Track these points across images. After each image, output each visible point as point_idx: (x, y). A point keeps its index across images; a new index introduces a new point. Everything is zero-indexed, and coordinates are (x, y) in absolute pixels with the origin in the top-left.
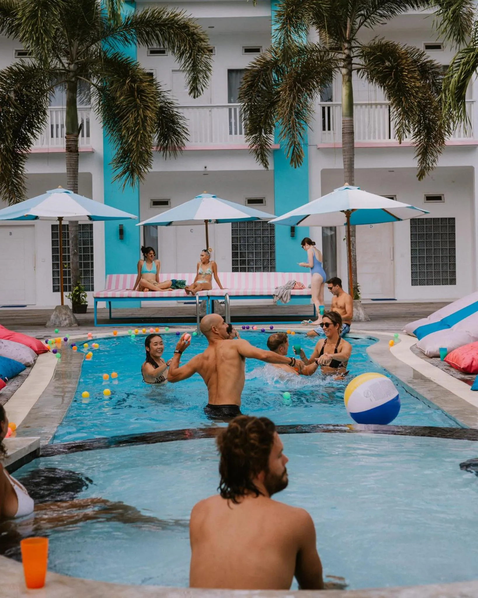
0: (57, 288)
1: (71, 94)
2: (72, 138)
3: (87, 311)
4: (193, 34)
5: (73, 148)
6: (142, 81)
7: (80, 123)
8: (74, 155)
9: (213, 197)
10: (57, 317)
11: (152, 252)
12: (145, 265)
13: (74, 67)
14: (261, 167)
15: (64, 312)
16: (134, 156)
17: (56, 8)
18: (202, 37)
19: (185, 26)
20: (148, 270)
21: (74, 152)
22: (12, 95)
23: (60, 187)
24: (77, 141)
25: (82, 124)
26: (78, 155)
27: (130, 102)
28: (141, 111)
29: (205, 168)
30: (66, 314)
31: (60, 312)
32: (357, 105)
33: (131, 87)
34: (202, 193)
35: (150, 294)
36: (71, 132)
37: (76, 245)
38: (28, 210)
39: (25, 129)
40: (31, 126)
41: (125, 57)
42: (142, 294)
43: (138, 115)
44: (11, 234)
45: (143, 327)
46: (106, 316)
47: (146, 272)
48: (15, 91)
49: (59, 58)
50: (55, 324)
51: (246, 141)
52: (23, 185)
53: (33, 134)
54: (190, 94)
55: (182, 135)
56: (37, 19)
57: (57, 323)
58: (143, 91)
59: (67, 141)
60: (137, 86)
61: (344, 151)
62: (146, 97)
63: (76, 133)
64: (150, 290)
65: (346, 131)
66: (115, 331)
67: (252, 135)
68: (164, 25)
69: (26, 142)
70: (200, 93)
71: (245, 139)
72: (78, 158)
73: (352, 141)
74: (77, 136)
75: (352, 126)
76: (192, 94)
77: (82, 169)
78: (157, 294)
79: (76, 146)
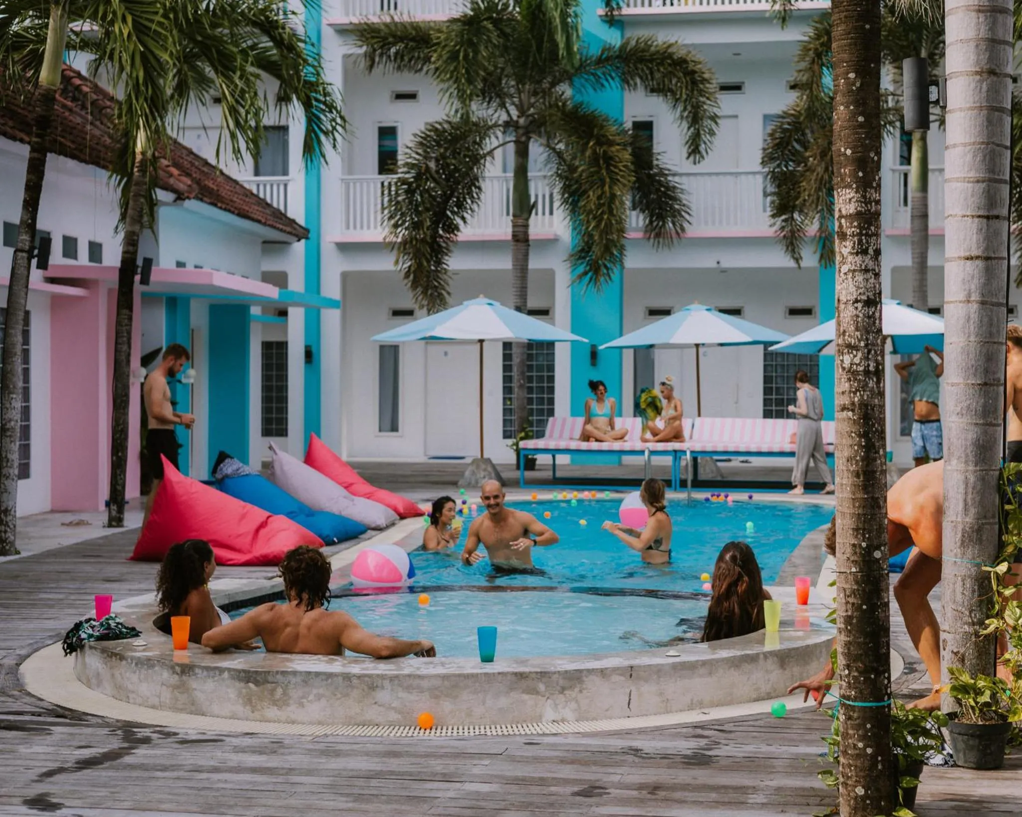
0: (509, 433)
1: (520, 160)
2: (520, 221)
3: (537, 467)
4: (694, 72)
5: (521, 236)
6: (611, 143)
7: (533, 200)
8: (521, 246)
9: (707, 310)
10: (473, 473)
11: (601, 388)
12: (595, 407)
13: (525, 121)
14: (792, 264)
15: (483, 466)
16: (596, 250)
17: (486, 47)
18: (706, 76)
19: (682, 62)
20: (600, 413)
21: (522, 242)
22: (432, 165)
23: (481, 296)
24: (526, 226)
25: (536, 203)
26: (529, 245)
27: (592, 175)
28: (607, 188)
29: (718, 263)
30: (485, 470)
31: (478, 467)
32: (934, 170)
33: (594, 152)
34: (691, 302)
35: (594, 445)
36: (518, 213)
37: (523, 373)
38: (433, 329)
39: (453, 212)
40: (460, 205)
41: (592, 109)
42: (584, 446)
43: (603, 192)
44: (446, 354)
45: (564, 490)
46: (548, 474)
47: (598, 415)
48: (437, 160)
49: (506, 108)
50: (469, 484)
51: (771, 226)
52: (447, 288)
53: (463, 218)
54: (688, 158)
55: (683, 217)
56: (459, 63)
57: (473, 482)
58: (611, 158)
59: (514, 226)
60: (604, 151)
61: (913, 243)
62: (616, 167)
63: (525, 216)
64: (597, 440)
65: (916, 214)
66: (533, 494)
67: (780, 216)
68: (651, 61)
69: (452, 228)
70: (703, 157)
71: (769, 223)
72: (528, 250)
73: (926, 228)
74: (527, 219)
75: (925, 205)
76: (692, 158)
77: (534, 263)
78: (605, 446)
79: (526, 234)
